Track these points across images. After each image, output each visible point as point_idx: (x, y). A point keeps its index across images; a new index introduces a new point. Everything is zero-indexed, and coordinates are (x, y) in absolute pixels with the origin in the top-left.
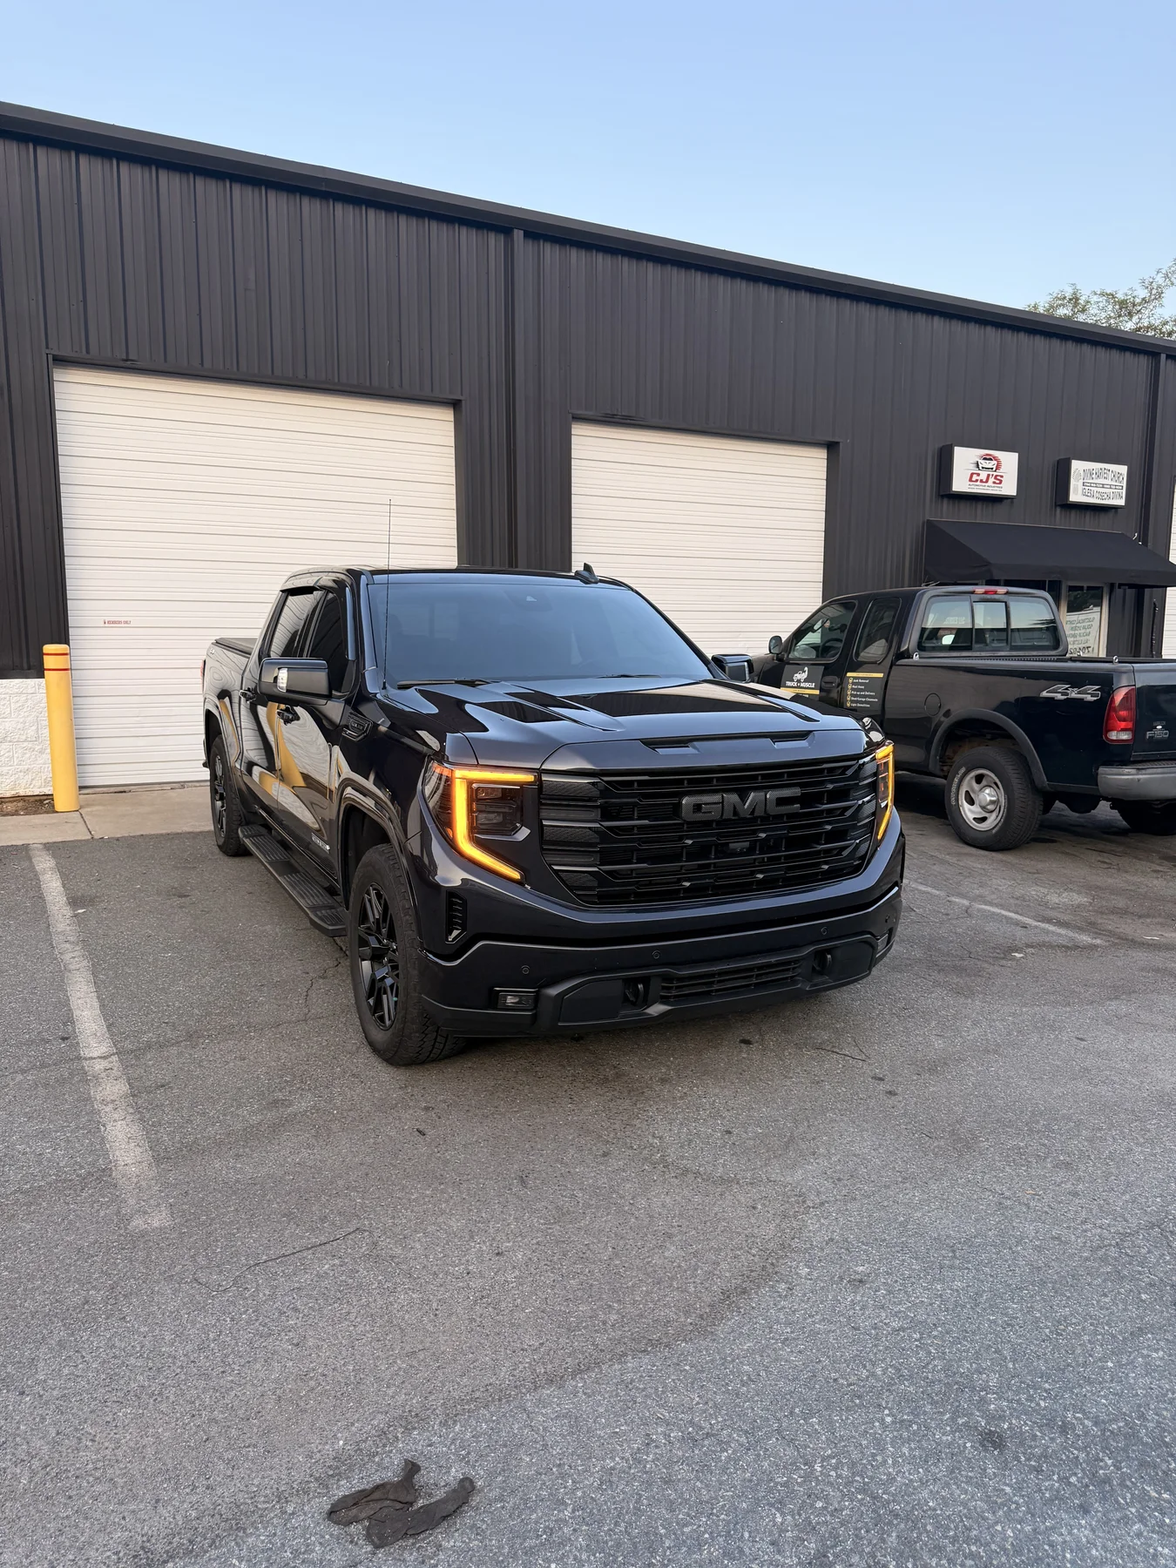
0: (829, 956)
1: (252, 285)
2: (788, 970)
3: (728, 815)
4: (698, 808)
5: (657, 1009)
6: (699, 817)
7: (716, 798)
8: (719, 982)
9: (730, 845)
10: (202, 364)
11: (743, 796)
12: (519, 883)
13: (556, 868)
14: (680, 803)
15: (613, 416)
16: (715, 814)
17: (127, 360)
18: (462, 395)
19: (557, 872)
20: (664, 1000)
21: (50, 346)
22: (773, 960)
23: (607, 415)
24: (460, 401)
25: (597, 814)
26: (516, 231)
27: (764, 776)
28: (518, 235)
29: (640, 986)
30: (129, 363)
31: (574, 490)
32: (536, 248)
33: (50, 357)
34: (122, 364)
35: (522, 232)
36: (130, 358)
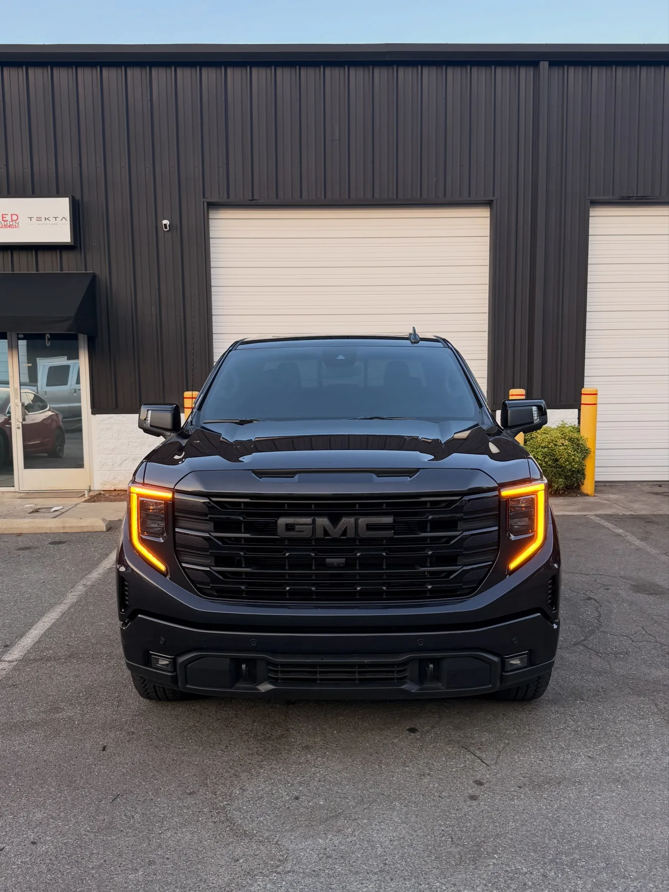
0: (431, 666)
1: (337, 137)
2: (393, 672)
3: (320, 534)
4: (290, 527)
5: (265, 687)
6: (291, 534)
7: (308, 520)
8: (321, 672)
9: (327, 560)
10: (301, 197)
11: (335, 519)
12: (164, 574)
13: (184, 565)
14: (276, 522)
15: (629, 198)
16: (307, 533)
17: (252, 200)
18: (494, 196)
19: (184, 568)
20: (273, 681)
21: (206, 196)
22: (366, 661)
23: (623, 198)
24: (493, 201)
25: (210, 526)
26: (542, 63)
27: (361, 505)
28: (544, 65)
29: (244, 666)
30: (253, 202)
31: (590, 261)
32: (561, 72)
33: (205, 203)
34: (250, 203)
35: (547, 63)
36: (255, 198)
